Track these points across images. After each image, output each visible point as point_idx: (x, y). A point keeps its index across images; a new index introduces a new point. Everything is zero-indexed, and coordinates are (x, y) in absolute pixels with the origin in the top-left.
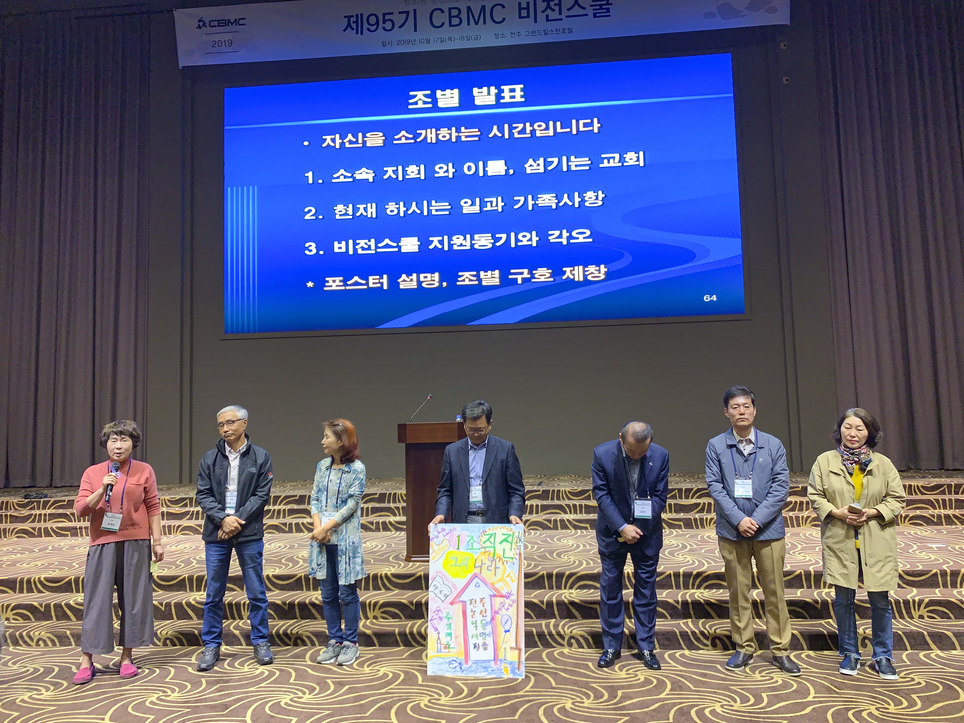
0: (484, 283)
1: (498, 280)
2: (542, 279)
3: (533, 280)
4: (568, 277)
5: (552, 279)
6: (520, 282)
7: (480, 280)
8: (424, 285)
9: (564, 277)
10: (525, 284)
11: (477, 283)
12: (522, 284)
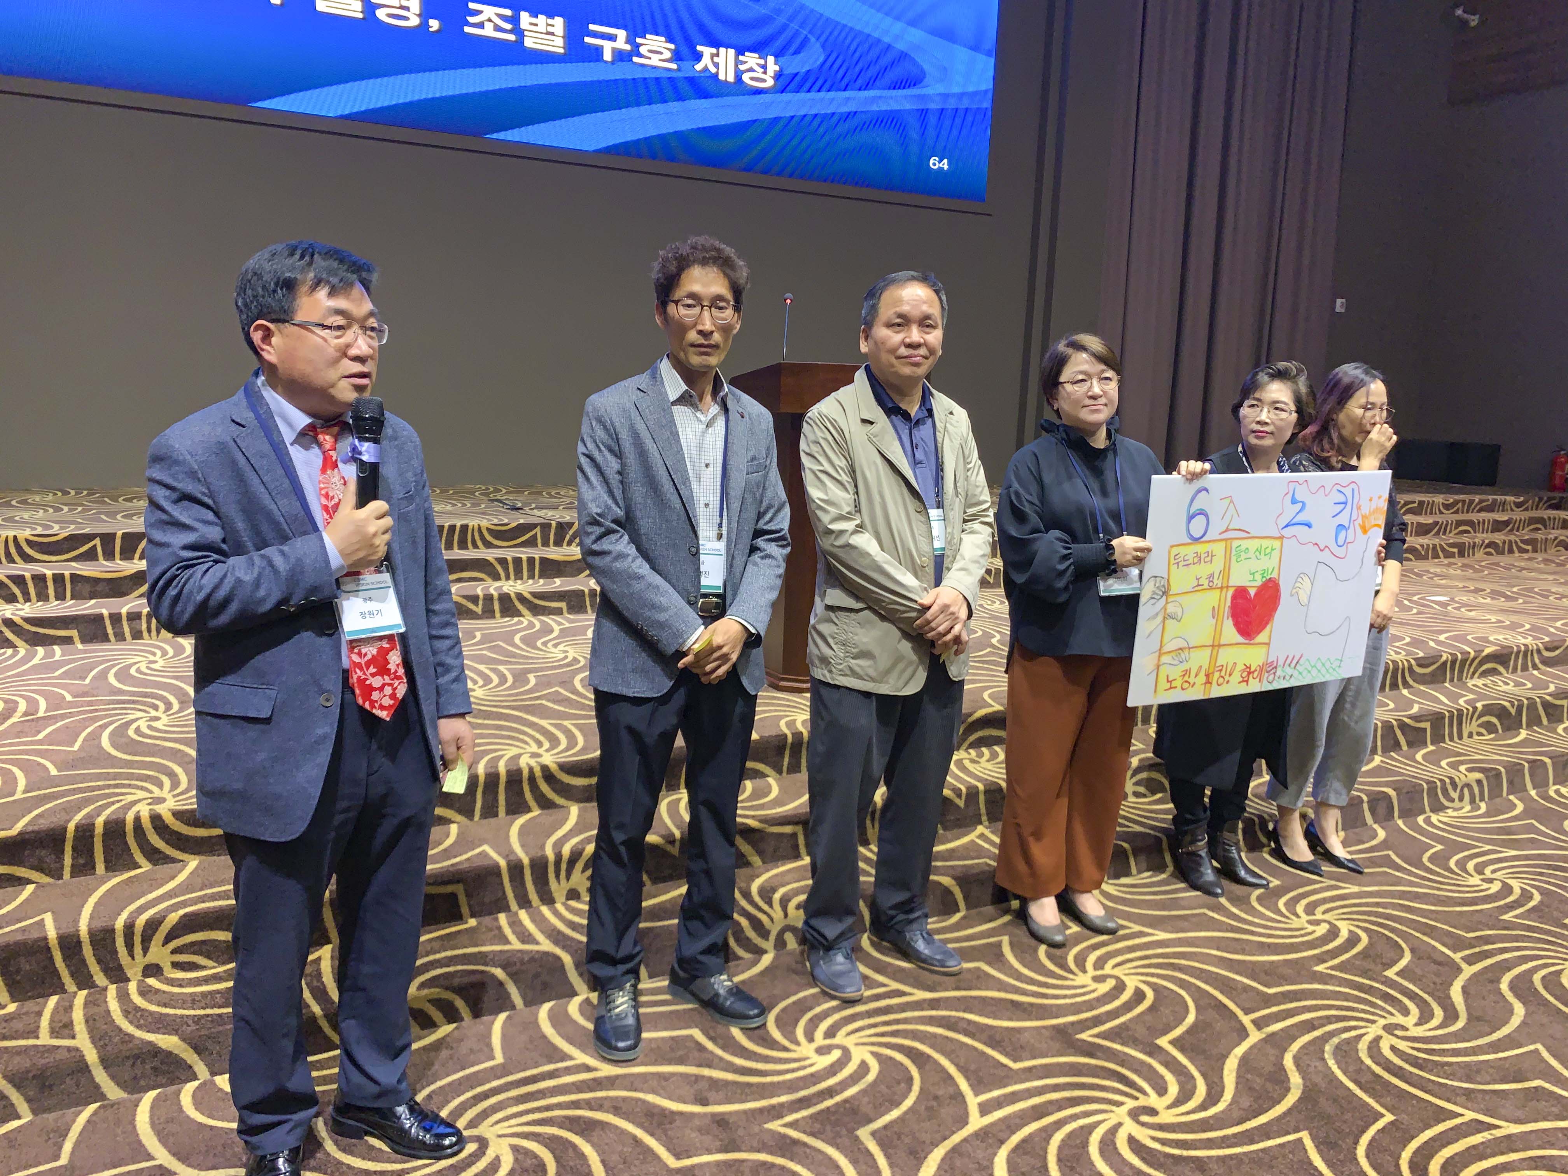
0: (529, 43)
1: (560, 42)
2: (655, 61)
3: (635, 59)
4: (706, 69)
5: (674, 66)
6: (608, 56)
7: (520, 33)
8: (381, 14)
9: (699, 67)
10: (619, 64)
11: (512, 37)
12: (613, 63)
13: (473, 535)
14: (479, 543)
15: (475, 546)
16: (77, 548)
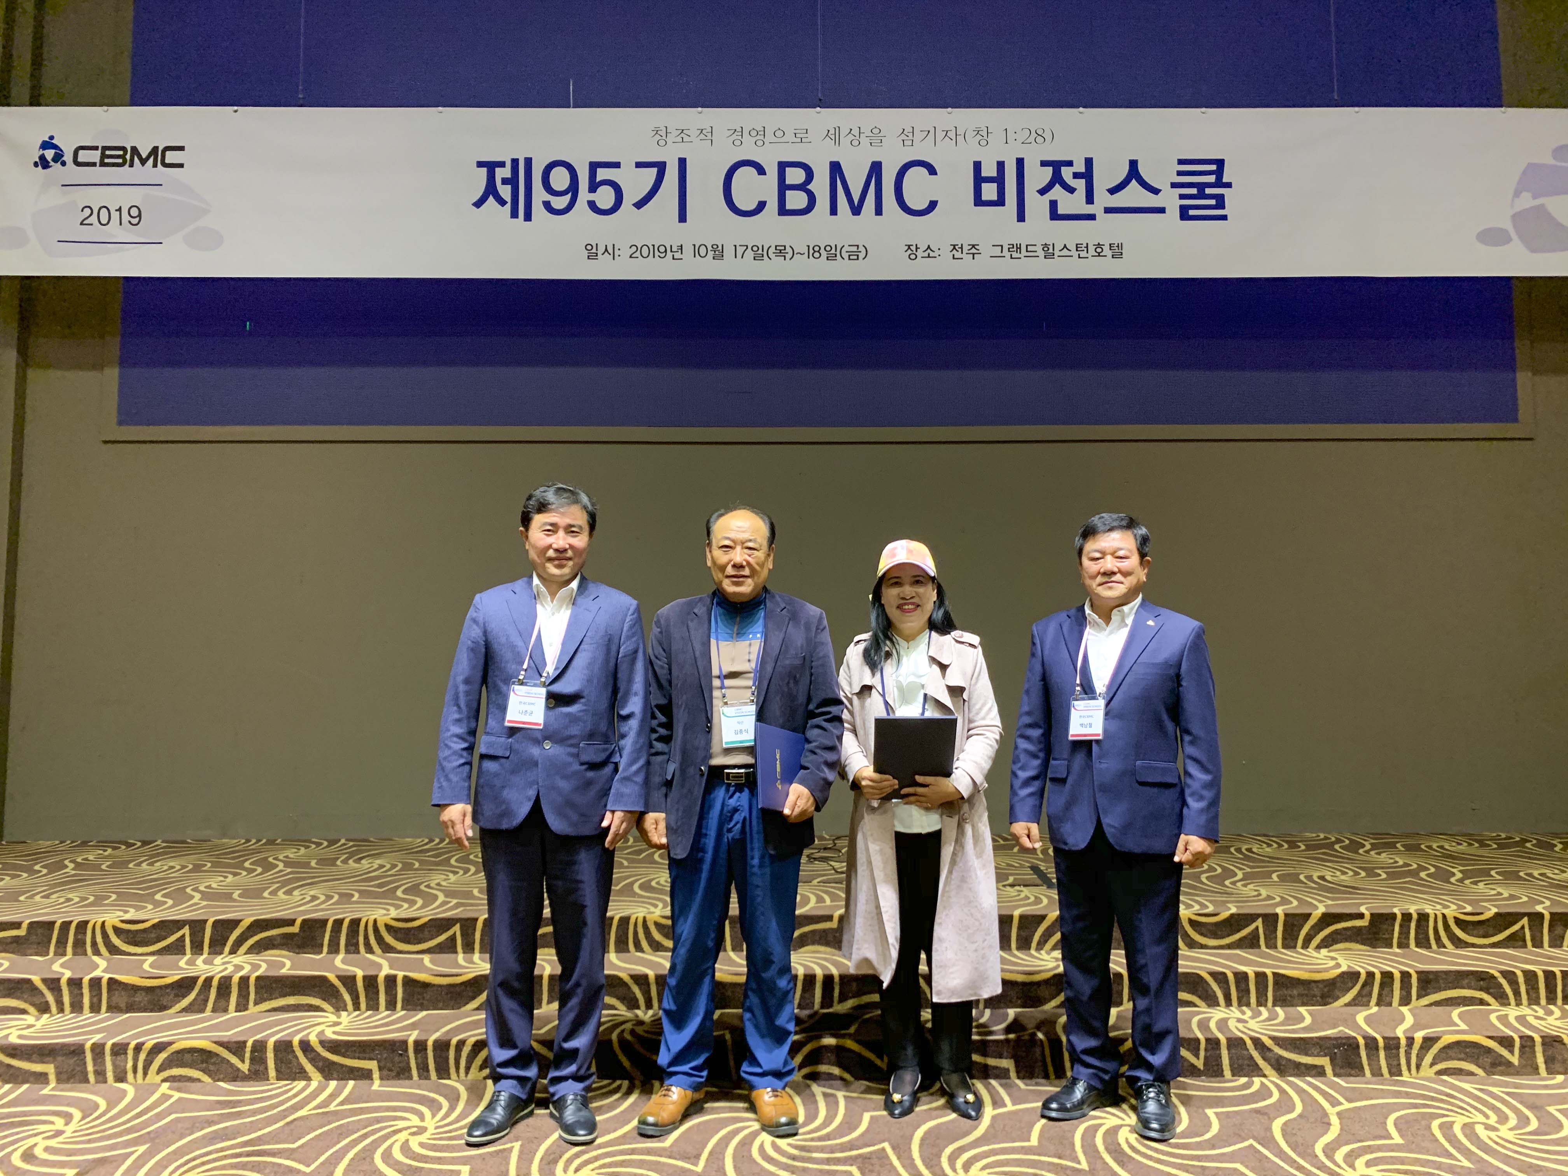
13: (636, 933)
14: (644, 944)
15: (638, 947)
16: (165, 938)
